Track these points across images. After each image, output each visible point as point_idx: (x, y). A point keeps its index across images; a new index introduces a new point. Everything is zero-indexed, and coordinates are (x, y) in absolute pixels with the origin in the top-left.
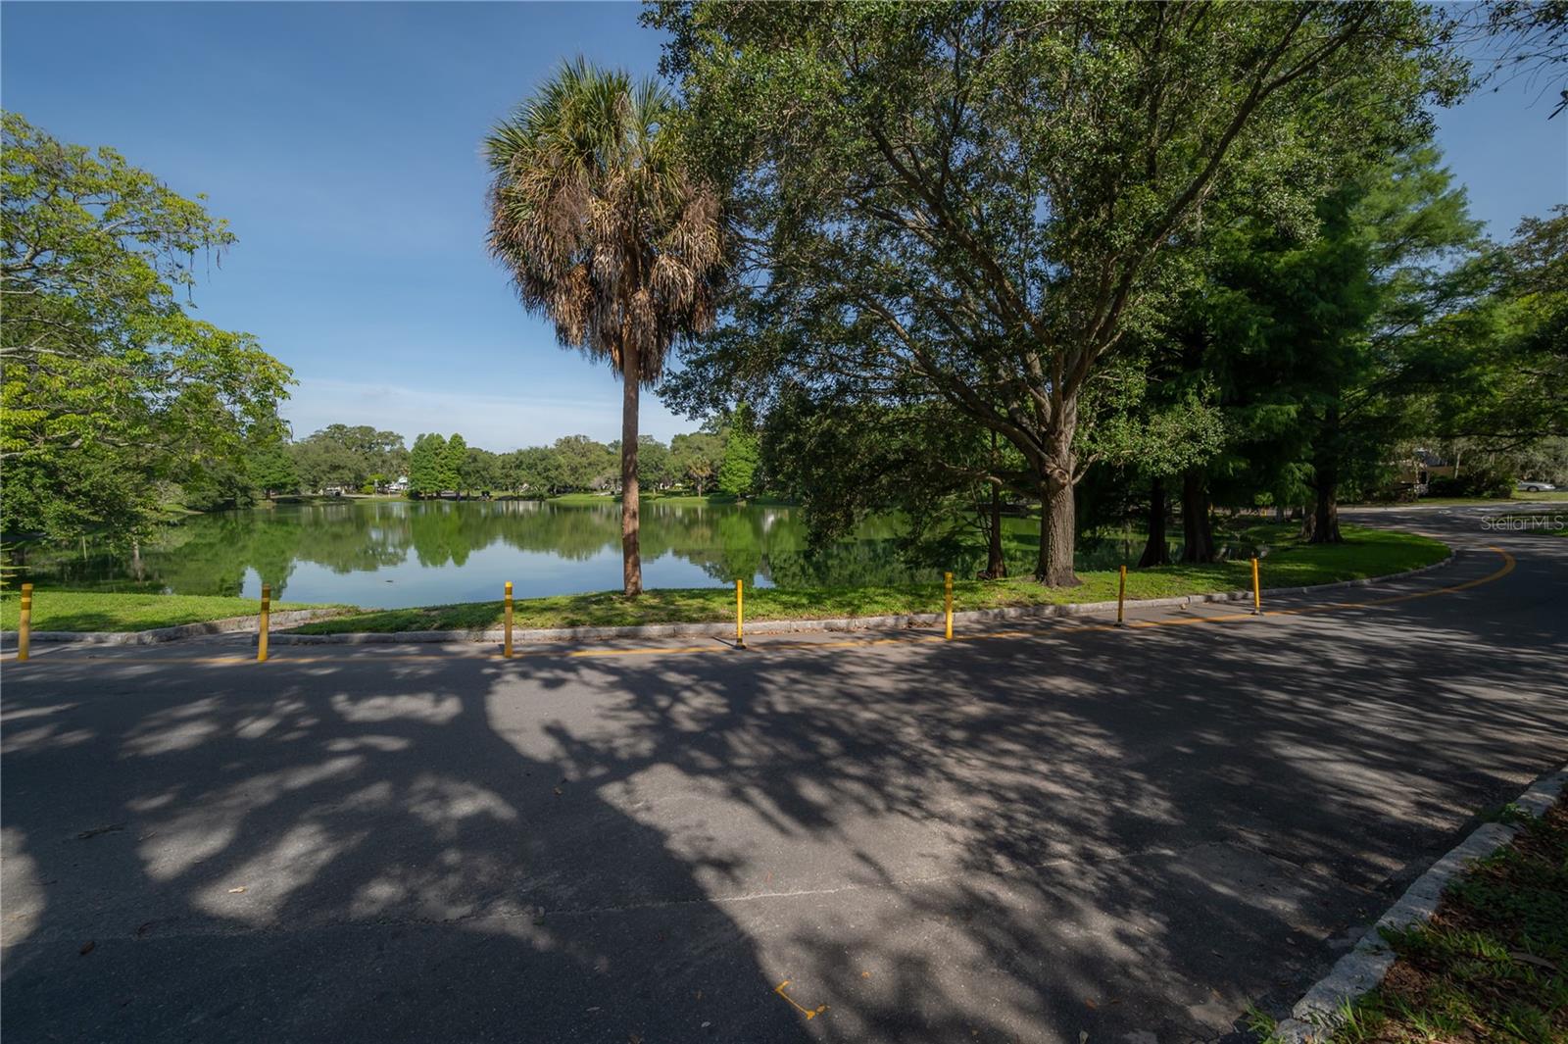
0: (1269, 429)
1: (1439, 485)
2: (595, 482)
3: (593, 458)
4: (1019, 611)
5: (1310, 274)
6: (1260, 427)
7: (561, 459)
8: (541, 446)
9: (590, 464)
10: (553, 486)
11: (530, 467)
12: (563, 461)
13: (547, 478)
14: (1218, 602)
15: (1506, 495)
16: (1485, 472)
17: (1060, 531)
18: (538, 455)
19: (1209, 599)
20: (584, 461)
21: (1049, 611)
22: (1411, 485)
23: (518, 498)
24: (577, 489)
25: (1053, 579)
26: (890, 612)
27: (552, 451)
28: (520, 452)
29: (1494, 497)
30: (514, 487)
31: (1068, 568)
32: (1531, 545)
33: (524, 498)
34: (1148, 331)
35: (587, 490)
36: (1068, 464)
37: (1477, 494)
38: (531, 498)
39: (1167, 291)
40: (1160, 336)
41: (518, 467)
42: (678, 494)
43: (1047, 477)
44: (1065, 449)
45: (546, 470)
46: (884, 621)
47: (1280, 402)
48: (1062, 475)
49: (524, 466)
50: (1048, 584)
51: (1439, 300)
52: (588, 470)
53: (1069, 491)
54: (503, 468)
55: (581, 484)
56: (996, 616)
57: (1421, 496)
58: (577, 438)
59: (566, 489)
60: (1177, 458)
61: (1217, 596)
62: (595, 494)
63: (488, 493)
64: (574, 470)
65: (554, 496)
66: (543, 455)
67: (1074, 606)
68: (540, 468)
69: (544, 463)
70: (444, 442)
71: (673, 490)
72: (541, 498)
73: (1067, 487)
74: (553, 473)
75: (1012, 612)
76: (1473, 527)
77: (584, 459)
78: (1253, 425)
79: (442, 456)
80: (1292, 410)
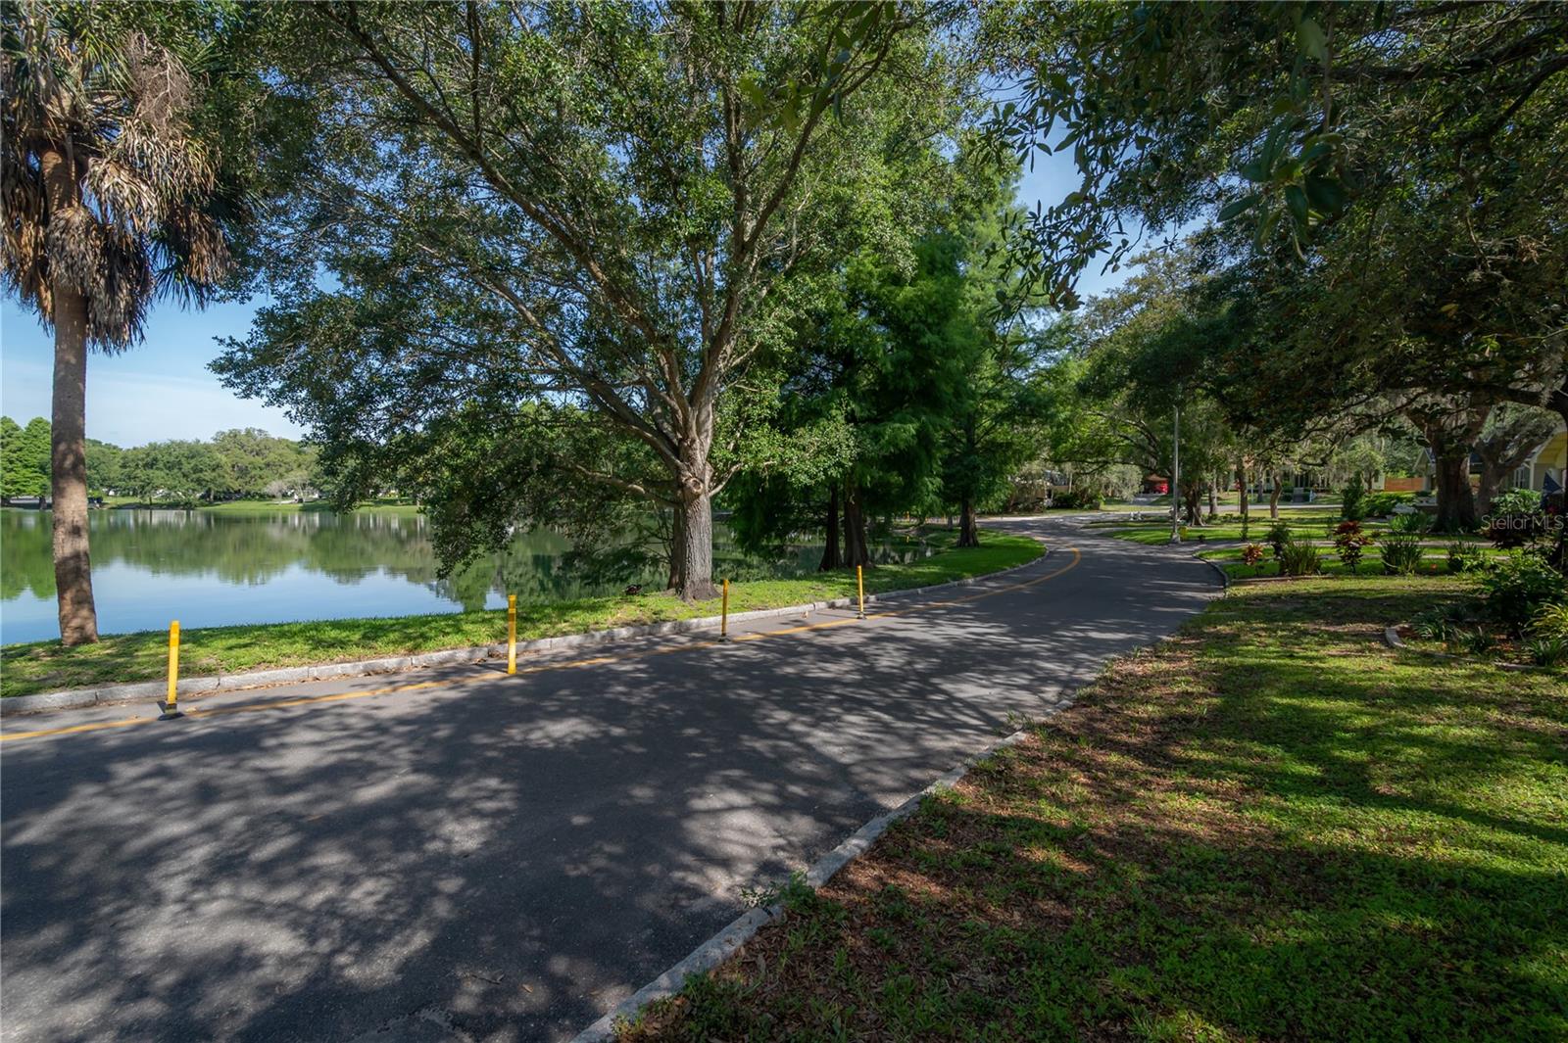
0: (896, 446)
1: (1059, 500)
2: (274, 486)
3: (272, 457)
4: (632, 630)
5: (921, 308)
6: (889, 442)
7: (222, 458)
8: (190, 439)
9: (268, 465)
10: (209, 490)
11: (170, 467)
12: (224, 459)
13: (199, 481)
14: (841, 608)
15: (1096, 507)
16: (1085, 490)
17: (696, 542)
18: (184, 451)
19: (832, 606)
20: (259, 460)
21: (666, 628)
22: (1042, 500)
23: (150, 507)
24: (248, 496)
25: (689, 592)
26: (467, 643)
27: (207, 447)
28: (154, 447)
29: (1091, 508)
30: (142, 491)
31: (705, 580)
32: (1097, 546)
33: (160, 507)
34: (779, 344)
35: (263, 497)
36: (703, 473)
37: (1081, 507)
38: (170, 506)
39: (796, 306)
40: (789, 349)
41: (150, 465)
42: (392, 502)
43: (682, 486)
44: (700, 457)
45: (196, 470)
46: (452, 656)
47: (903, 421)
48: (696, 484)
49: (160, 465)
50: (683, 599)
51: (1037, 350)
52: (266, 472)
53: (704, 500)
54: (124, 466)
55: (253, 489)
56: (603, 637)
57: (1049, 508)
58: (248, 432)
59: (228, 495)
60: (814, 470)
61: (839, 602)
62: (275, 501)
63: (99, 500)
64: (243, 472)
65: (210, 504)
66: (194, 452)
67: (695, 620)
68: (186, 467)
69: (193, 462)
70: (16, 428)
71: (387, 497)
72: (188, 506)
73: (702, 497)
74: (208, 475)
75: (624, 632)
76: (1071, 532)
77: (259, 458)
78: (882, 441)
79: (12, 447)
80: (912, 428)
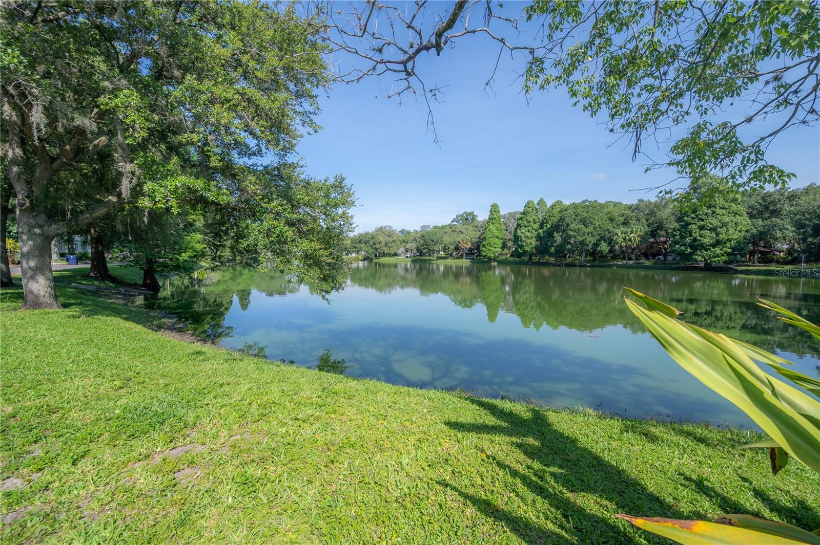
2: (400, 251)
3: (394, 238)
7: (380, 238)
8: (370, 231)
9: (394, 241)
10: (377, 253)
11: (366, 242)
13: (375, 248)
18: (370, 236)
20: (391, 240)
24: (390, 255)
35: (393, 255)
41: (360, 242)
45: (374, 244)
49: (363, 242)
52: (393, 245)
55: (390, 252)
59: (384, 255)
62: (398, 257)
64: (387, 244)
65: (377, 258)
66: (372, 236)
68: (371, 243)
69: (372, 240)
71: (440, 256)
72: (371, 259)
74: (378, 246)
77: (390, 238)
